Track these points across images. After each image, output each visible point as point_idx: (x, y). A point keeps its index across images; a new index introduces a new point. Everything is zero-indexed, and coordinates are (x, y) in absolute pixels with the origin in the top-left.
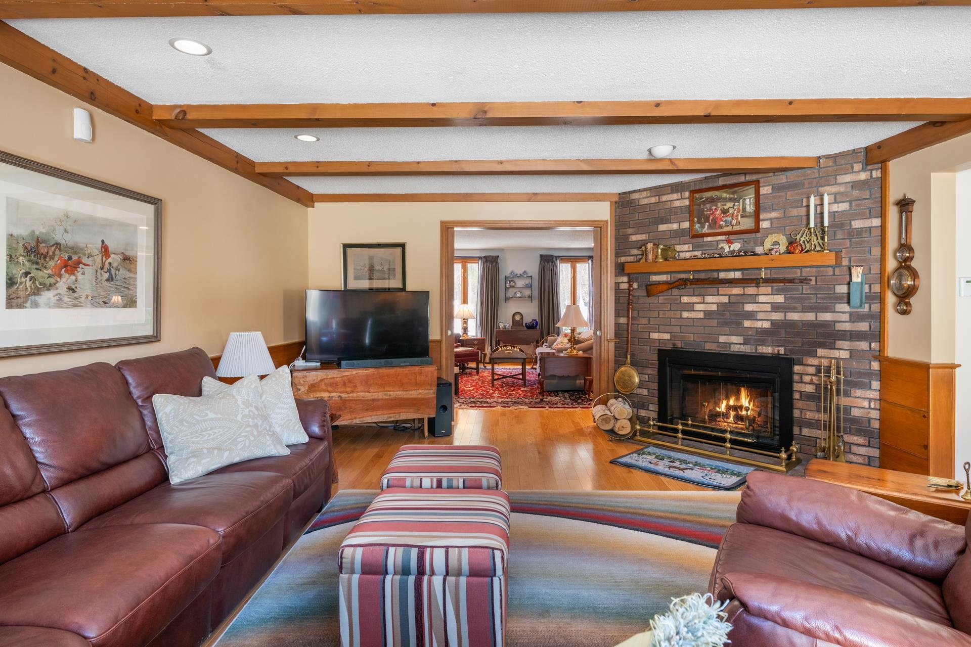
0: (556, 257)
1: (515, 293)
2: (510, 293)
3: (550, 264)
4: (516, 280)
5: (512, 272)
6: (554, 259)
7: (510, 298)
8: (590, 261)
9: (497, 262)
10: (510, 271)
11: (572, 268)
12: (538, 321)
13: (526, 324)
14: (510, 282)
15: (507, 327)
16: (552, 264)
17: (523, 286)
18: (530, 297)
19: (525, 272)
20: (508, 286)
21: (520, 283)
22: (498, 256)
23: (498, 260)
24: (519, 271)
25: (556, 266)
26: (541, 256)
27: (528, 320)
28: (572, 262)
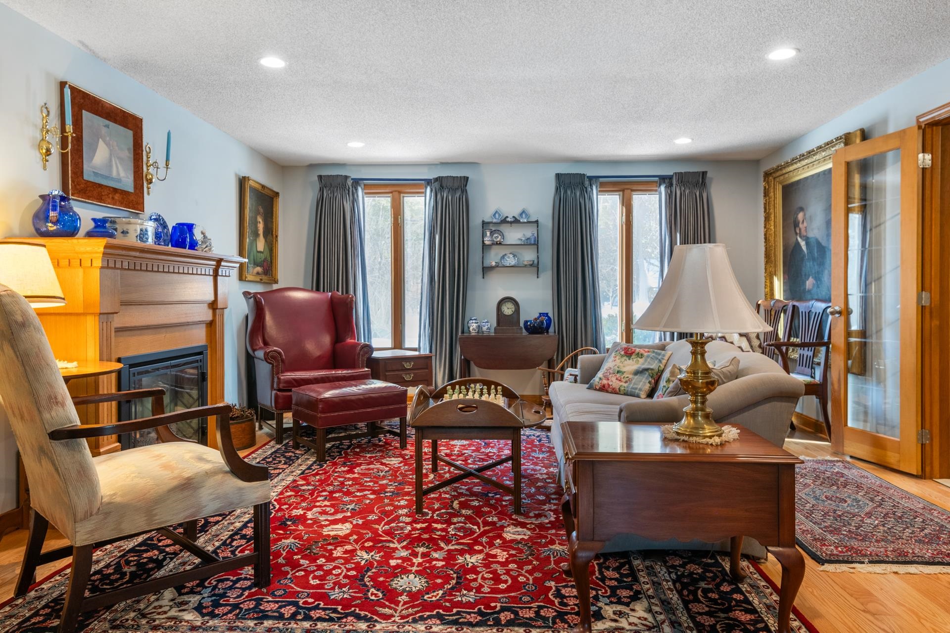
0: (591, 178)
1: (503, 257)
2: (493, 258)
3: (578, 194)
4: (504, 228)
5: (496, 212)
6: (587, 183)
7: (491, 268)
8: (663, 188)
9: (464, 191)
10: (492, 211)
11: (623, 205)
12: (551, 315)
13: (526, 322)
14: (492, 233)
15: (485, 329)
16: (582, 194)
17: (519, 242)
18: (535, 267)
19: (523, 212)
20: (487, 243)
21: (514, 235)
22: (466, 179)
23: (468, 188)
24: (511, 211)
25: (590, 199)
26: (558, 176)
27: (529, 314)
28: (623, 191)
